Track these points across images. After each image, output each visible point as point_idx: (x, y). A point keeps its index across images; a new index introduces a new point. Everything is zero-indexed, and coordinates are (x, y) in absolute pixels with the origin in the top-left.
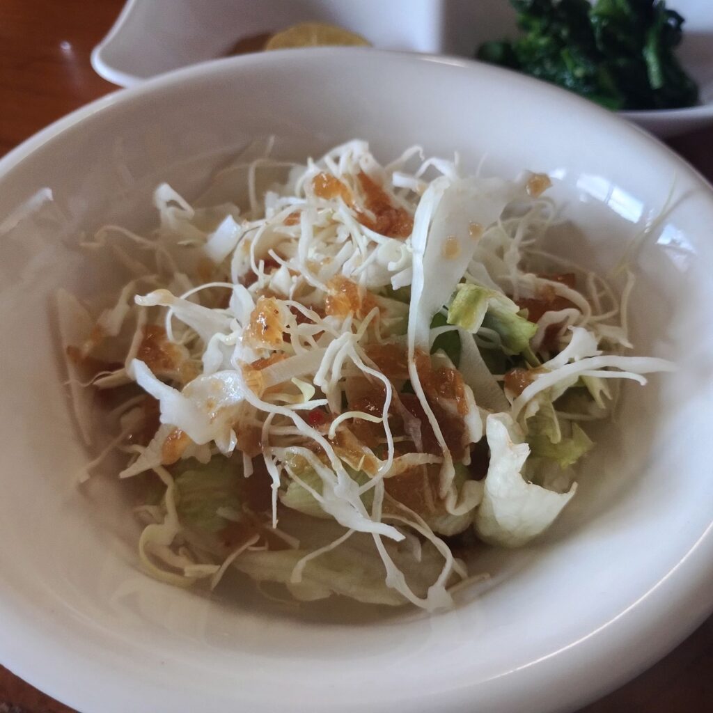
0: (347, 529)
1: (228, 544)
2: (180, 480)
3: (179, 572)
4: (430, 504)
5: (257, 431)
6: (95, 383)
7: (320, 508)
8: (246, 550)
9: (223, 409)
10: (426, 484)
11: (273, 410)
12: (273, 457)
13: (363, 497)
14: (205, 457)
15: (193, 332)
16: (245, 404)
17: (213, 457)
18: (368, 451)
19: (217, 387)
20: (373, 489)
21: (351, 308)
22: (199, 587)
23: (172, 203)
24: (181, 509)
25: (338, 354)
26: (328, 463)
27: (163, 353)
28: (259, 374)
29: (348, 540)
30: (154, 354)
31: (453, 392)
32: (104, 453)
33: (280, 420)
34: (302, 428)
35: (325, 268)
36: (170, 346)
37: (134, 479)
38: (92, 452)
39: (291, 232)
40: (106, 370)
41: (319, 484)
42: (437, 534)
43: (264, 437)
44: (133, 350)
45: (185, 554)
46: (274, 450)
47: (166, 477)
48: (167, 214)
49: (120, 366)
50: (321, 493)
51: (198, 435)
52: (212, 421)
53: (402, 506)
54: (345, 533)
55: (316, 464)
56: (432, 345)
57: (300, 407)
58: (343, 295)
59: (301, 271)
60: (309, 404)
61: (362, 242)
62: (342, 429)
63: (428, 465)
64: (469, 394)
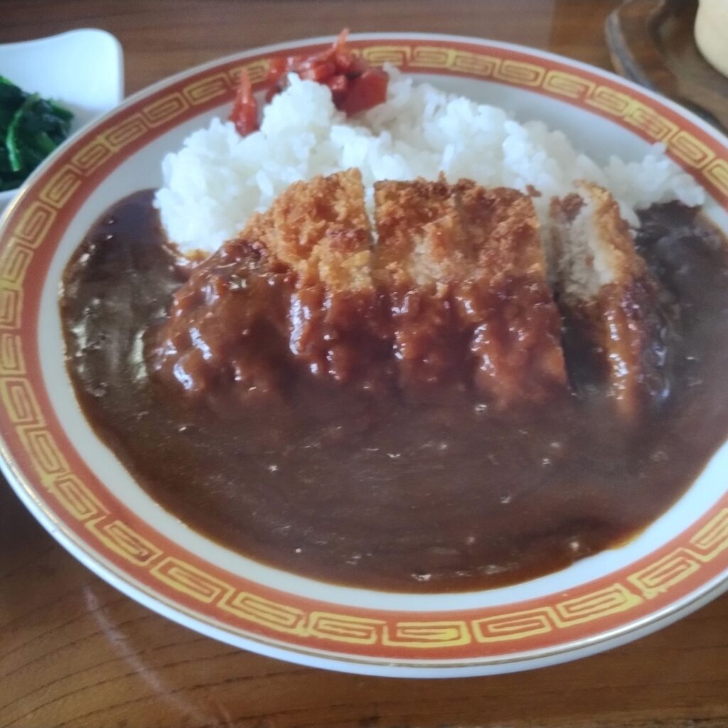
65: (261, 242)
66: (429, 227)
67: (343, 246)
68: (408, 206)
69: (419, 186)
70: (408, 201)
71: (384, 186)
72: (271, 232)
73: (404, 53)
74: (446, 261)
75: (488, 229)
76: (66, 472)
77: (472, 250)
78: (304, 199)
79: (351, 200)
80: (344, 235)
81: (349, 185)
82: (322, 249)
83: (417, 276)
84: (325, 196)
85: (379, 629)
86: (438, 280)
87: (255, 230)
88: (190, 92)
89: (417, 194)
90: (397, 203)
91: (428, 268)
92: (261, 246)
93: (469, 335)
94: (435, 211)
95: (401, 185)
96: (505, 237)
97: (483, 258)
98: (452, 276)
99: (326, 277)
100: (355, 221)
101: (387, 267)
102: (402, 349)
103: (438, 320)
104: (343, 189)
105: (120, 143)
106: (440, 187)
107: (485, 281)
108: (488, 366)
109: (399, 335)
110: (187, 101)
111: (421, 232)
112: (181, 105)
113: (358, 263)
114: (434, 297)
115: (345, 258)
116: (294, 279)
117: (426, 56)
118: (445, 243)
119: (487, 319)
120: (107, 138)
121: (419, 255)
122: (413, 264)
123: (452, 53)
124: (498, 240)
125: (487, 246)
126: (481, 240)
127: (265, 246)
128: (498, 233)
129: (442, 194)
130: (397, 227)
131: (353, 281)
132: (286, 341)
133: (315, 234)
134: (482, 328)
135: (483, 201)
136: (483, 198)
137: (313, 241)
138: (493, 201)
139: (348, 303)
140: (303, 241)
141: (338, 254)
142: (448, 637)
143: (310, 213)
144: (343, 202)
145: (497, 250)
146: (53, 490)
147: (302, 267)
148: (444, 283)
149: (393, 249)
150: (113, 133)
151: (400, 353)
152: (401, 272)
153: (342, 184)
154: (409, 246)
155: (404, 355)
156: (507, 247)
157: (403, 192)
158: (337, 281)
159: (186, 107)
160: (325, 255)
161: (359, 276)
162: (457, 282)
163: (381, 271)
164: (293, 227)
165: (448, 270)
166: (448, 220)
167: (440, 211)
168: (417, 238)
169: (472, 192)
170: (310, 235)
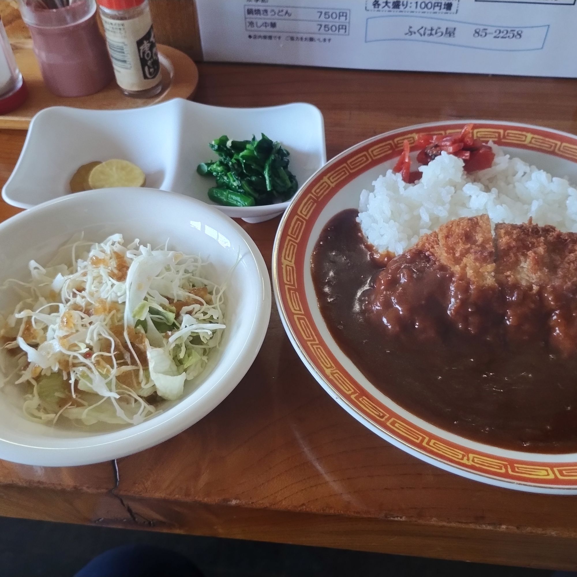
0: (103, 397)
1: (60, 407)
2: (41, 383)
3: (40, 418)
4: (135, 384)
5: (67, 362)
6: (6, 347)
7: (92, 390)
8: (67, 408)
9: (53, 354)
10: (133, 377)
11: (72, 354)
12: (74, 371)
13: (107, 384)
14: (49, 374)
15: (45, 324)
16: (61, 352)
17: (52, 373)
18: (108, 366)
19: (51, 346)
20: (111, 379)
21: (103, 312)
22: (49, 423)
23: (36, 268)
24: (40, 394)
25: (95, 331)
26: (92, 372)
27: (32, 334)
28: (65, 340)
29: (105, 401)
30: (28, 334)
31: (142, 342)
32: (11, 376)
33: (75, 357)
34: (82, 359)
35: (96, 295)
36: (35, 330)
37: (22, 384)
38: (6, 375)
39: (84, 279)
40: (9, 341)
41: (91, 380)
42: (140, 396)
43: (70, 364)
44: (20, 333)
45: (43, 411)
46: (75, 369)
47: (34, 382)
48: (34, 272)
49: (15, 339)
50: (92, 384)
51: (44, 366)
52: (48, 359)
53: (124, 386)
54: (102, 399)
55: (88, 372)
56: (135, 324)
57: (80, 352)
58: (100, 306)
59: (86, 297)
60: (84, 350)
61: (110, 284)
62: (98, 359)
63: (134, 370)
64: (147, 342)
65: (430, 252)
66: (531, 253)
67: (482, 260)
68: (517, 240)
69: (523, 228)
70: (518, 237)
71: (504, 227)
72: (438, 247)
73: (499, 133)
74: (539, 273)
75: (563, 257)
76: (334, 369)
77: (553, 269)
78: (458, 231)
79: (485, 234)
80: (482, 254)
81: (485, 225)
82: (469, 260)
83: (521, 280)
84: (470, 230)
85: (506, 467)
86: (533, 283)
87: (427, 244)
88: (372, 151)
89: (523, 233)
90: (512, 237)
91: (528, 276)
92: (431, 254)
93: (549, 315)
94: (533, 244)
95: (514, 227)
96: (573, 262)
97: (560, 273)
98: (542, 282)
99: (471, 276)
100: (487, 246)
101: (505, 274)
102: (510, 320)
103: (533, 306)
104: (480, 226)
105: (335, 181)
106: (536, 230)
107: (561, 286)
108: (558, 334)
109: (509, 312)
110: (371, 157)
111: (525, 256)
112: (367, 159)
113: (489, 270)
114: (531, 293)
115: (481, 267)
116: (452, 275)
117: (513, 136)
118: (539, 263)
119: (560, 308)
120: (329, 178)
121: (523, 267)
122: (519, 273)
123: (529, 136)
124: (569, 263)
125: (561, 266)
126: (559, 262)
127: (433, 255)
128: (569, 259)
129: (536, 234)
130: (510, 251)
131: (486, 280)
132: (446, 308)
133: (464, 251)
134: (557, 312)
135: (560, 240)
136: (560, 238)
137: (463, 254)
138: (566, 240)
139: (483, 291)
140: (457, 255)
141: (477, 264)
142: (542, 474)
143: (461, 239)
144: (480, 235)
145: (568, 269)
146: (331, 377)
147: (457, 269)
148: (536, 285)
149: (508, 263)
150: (332, 175)
151: (509, 321)
152: (512, 277)
153: (480, 224)
154: (517, 262)
155: (511, 323)
156: (573, 268)
157: (515, 232)
158: (477, 279)
159: (370, 160)
160: (470, 264)
161: (489, 277)
162: (544, 285)
163: (501, 275)
164: (451, 246)
165: (540, 278)
166: (541, 250)
167: (536, 244)
168: (522, 258)
169: (555, 234)
170: (461, 251)
